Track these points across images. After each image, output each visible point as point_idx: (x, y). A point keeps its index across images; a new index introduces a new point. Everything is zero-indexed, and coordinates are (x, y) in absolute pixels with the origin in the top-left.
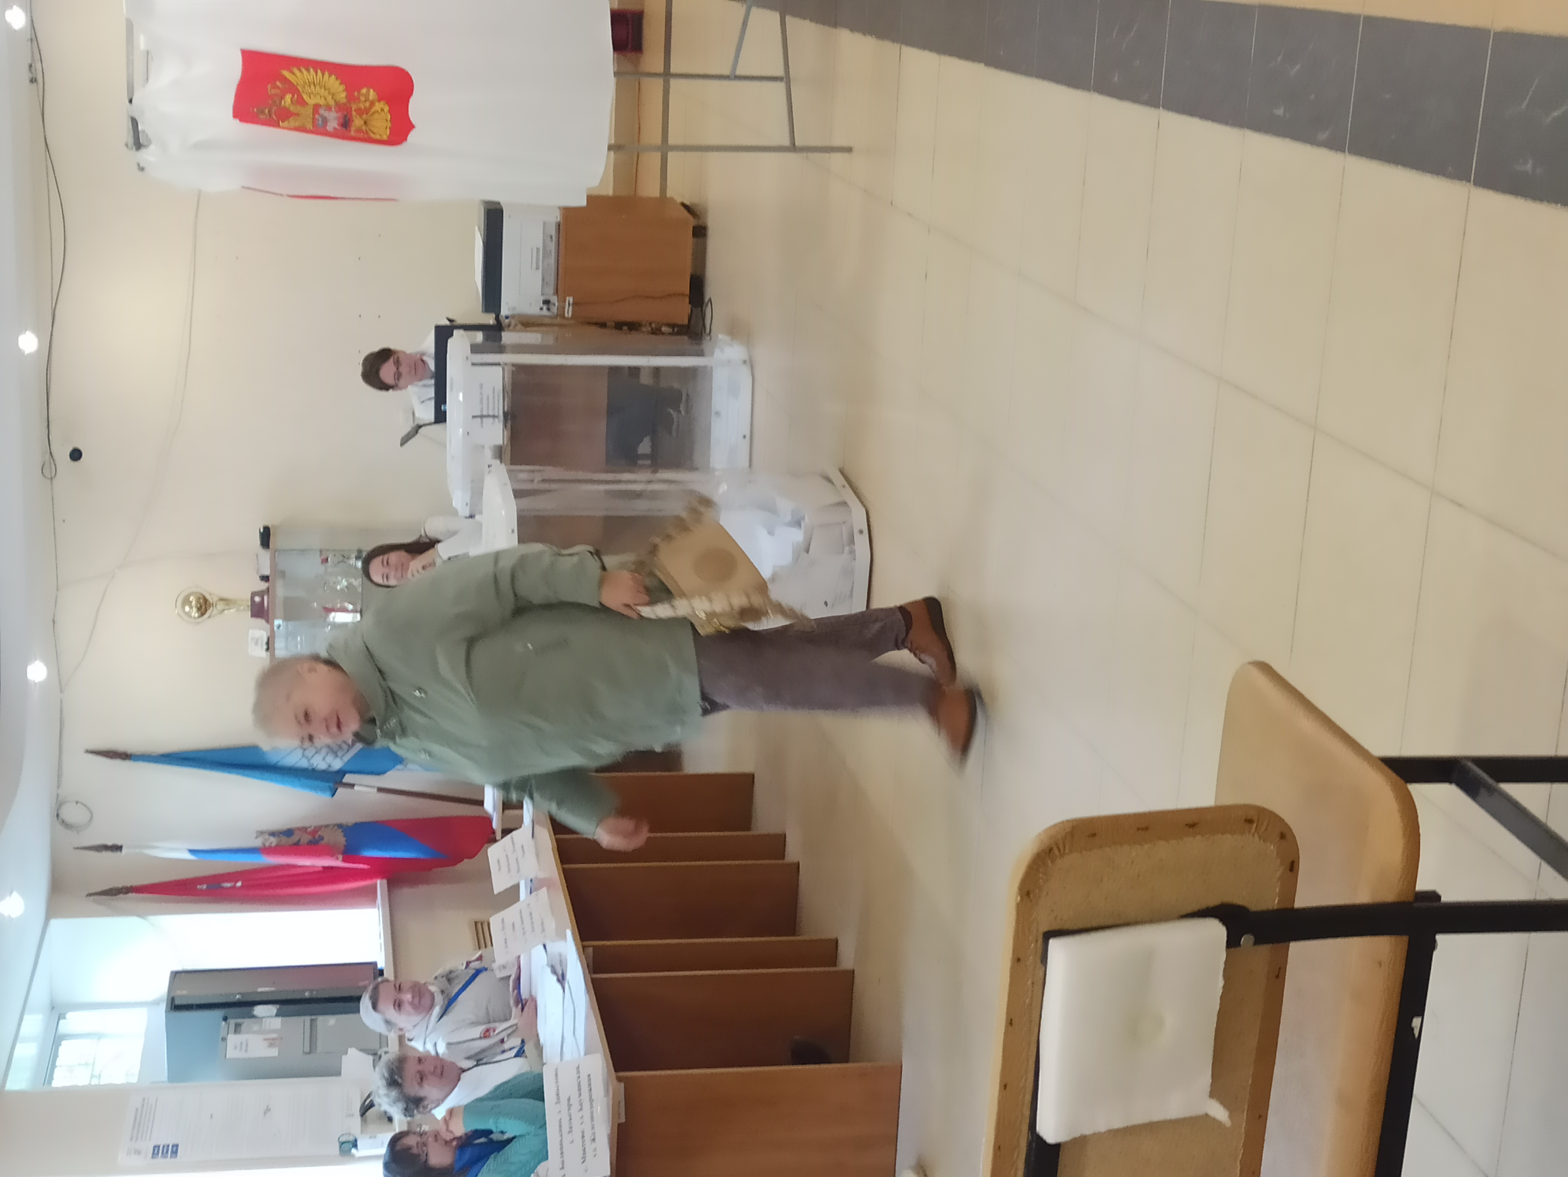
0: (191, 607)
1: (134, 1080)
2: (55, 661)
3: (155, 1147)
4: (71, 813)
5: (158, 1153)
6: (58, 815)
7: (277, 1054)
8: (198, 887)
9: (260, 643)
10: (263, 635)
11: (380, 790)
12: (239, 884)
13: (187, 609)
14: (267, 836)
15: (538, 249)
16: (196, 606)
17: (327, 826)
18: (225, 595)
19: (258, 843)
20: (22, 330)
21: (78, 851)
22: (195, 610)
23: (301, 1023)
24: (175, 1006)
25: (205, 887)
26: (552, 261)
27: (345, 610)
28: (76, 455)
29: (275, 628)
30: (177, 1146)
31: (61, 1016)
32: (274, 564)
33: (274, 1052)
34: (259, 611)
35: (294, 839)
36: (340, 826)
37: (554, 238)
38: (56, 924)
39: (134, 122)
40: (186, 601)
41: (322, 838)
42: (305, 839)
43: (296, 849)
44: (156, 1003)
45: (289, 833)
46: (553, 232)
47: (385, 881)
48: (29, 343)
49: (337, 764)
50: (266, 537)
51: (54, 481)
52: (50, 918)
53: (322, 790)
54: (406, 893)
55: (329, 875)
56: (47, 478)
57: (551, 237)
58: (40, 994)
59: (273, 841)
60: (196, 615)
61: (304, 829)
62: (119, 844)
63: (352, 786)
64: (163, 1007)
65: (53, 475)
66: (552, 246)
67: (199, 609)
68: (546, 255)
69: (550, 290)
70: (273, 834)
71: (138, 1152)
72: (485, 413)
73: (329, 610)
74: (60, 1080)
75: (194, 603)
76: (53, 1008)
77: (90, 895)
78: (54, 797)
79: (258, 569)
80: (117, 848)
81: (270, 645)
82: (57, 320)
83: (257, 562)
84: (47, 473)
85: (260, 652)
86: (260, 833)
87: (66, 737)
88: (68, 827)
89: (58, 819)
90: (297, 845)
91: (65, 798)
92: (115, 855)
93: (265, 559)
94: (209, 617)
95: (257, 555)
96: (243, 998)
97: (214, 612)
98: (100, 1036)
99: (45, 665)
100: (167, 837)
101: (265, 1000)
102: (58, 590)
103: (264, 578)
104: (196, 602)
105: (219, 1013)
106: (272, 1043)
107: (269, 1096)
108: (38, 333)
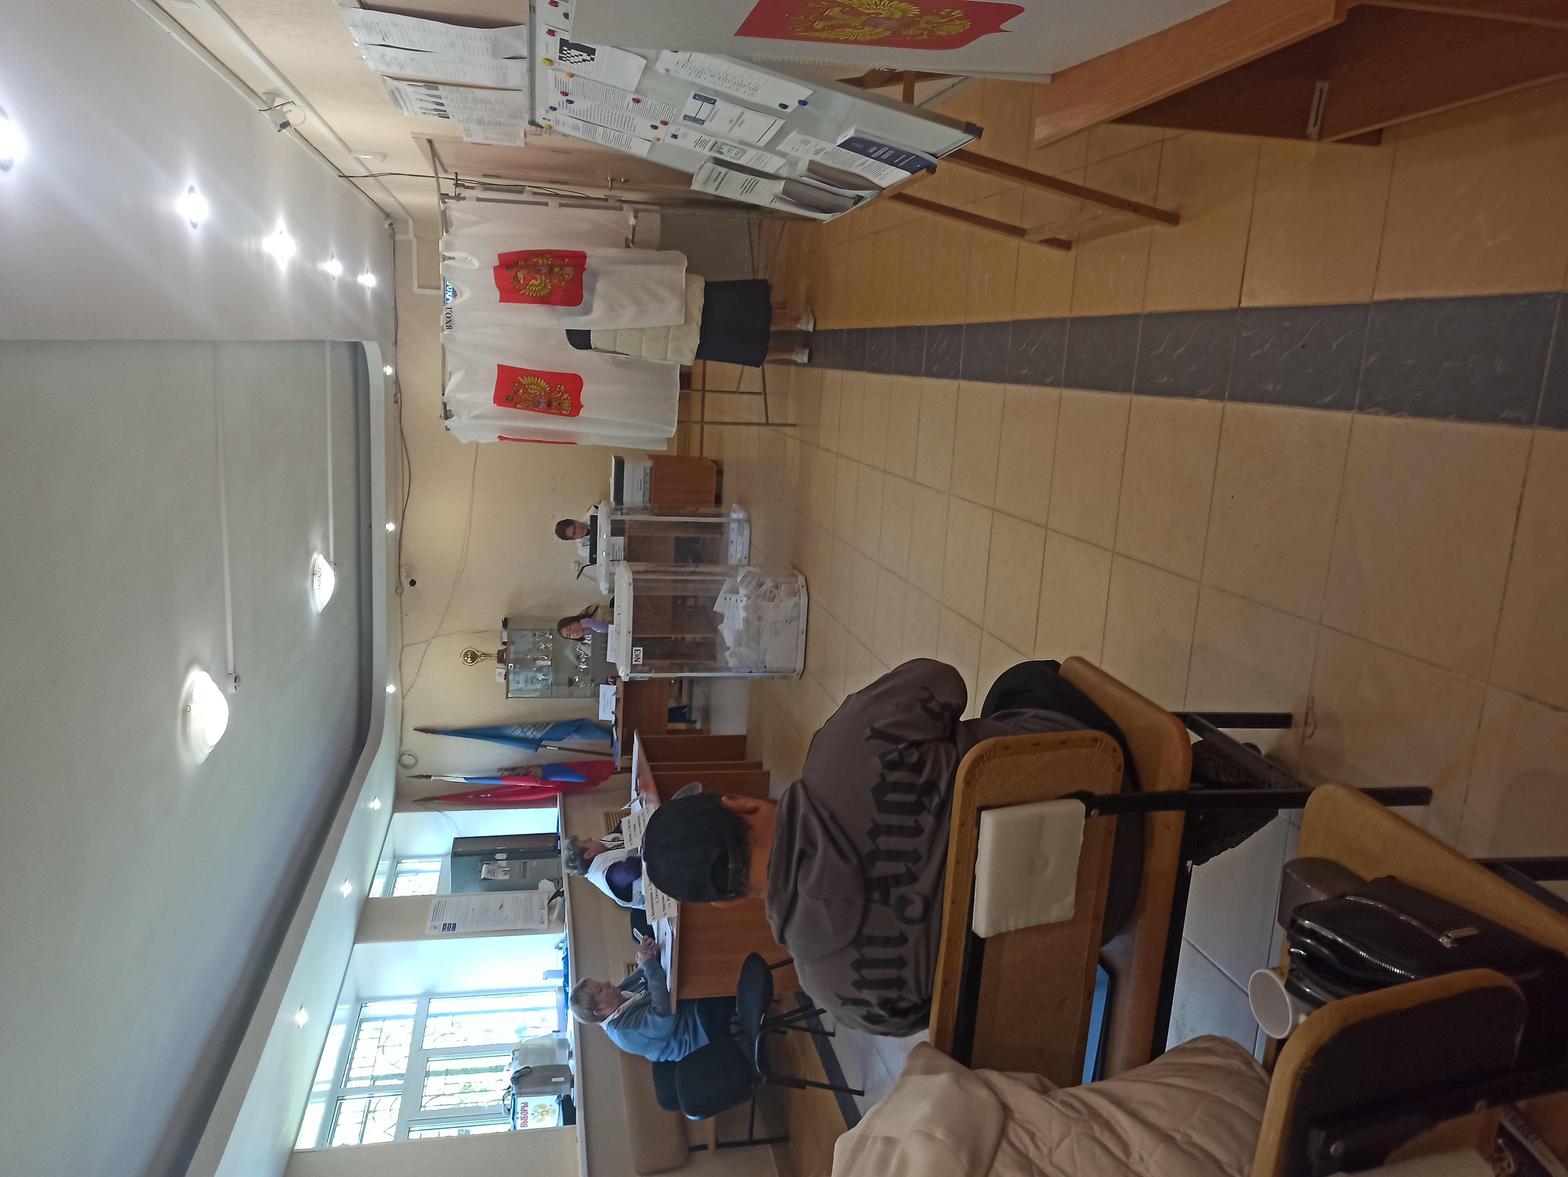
0: (468, 658)
1: (434, 893)
2: (400, 683)
3: (444, 924)
4: (408, 760)
5: (445, 928)
6: (399, 761)
7: (508, 878)
8: (469, 797)
9: (501, 675)
10: (504, 671)
11: (559, 748)
12: (489, 795)
13: (466, 658)
14: (503, 771)
15: (641, 480)
16: (470, 657)
17: (533, 766)
18: (485, 652)
19: (499, 774)
20: (388, 521)
21: (410, 778)
22: (470, 659)
23: (518, 863)
24: (455, 854)
25: (472, 797)
26: (648, 485)
27: (544, 660)
28: (413, 583)
29: (509, 668)
30: (456, 924)
31: (399, 862)
32: (509, 637)
33: (507, 877)
34: (501, 658)
35: (517, 772)
36: (539, 766)
37: (649, 474)
38: (397, 816)
39: (445, 405)
40: (466, 655)
41: (530, 772)
42: (523, 772)
43: (518, 777)
44: (446, 855)
45: (514, 769)
46: (648, 471)
47: (561, 794)
48: (391, 527)
49: (539, 736)
50: (505, 623)
51: (402, 595)
52: (394, 813)
53: (531, 748)
54: (573, 800)
55: (533, 790)
56: (397, 593)
57: (648, 474)
58: (388, 850)
59: (506, 773)
60: (471, 661)
61: (522, 767)
62: (430, 774)
63: (546, 746)
64: (449, 856)
65: (401, 591)
66: (648, 478)
67: (472, 658)
68: (645, 483)
69: (647, 499)
70: (506, 770)
71: (435, 928)
72: (615, 559)
73: (536, 659)
74: (397, 893)
76: (394, 858)
77: (413, 800)
78: (398, 752)
79: (501, 639)
80: (429, 777)
81: (506, 677)
82: (405, 516)
83: (501, 635)
84: (398, 591)
85: (502, 680)
86: (500, 770)
87: (405, 722)
88: (405, 766)
89: (400, 762)
90: (518, 775)
91: (403, 752)
92: (428, 780)
93: (505, 634)
94: (477, 662)
95: (501, 632)
96: (489, 850)
97: (480, 660)
98: (417, 872)
99: (395, 685)
100: (454, 771)
101: (501, 851)
102: (402, 649)
103: (504, 643)
104: (471, 655)
105: (478, 858)
106: (506, 873)
107: (503, 900)
108: (395, 523)
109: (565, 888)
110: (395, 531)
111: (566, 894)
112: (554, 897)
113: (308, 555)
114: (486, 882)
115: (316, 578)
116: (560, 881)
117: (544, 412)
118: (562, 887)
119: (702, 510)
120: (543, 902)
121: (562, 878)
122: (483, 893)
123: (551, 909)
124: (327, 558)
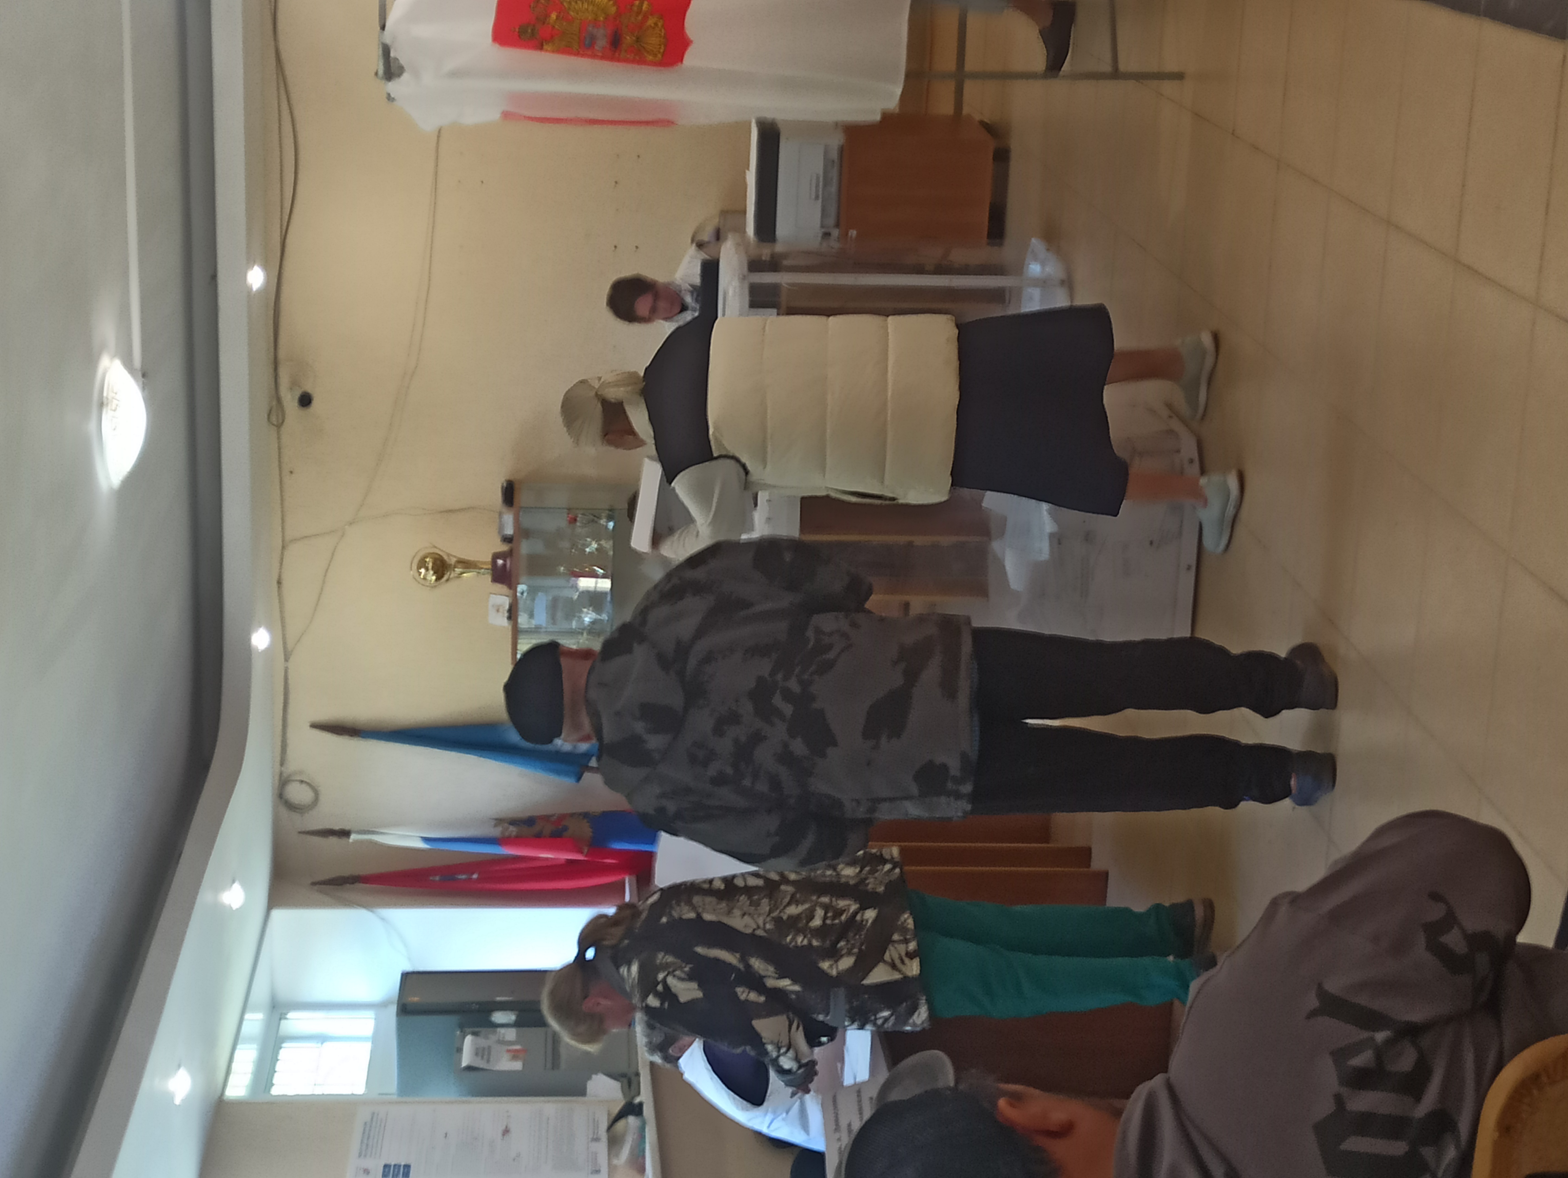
0: (427, 569)
1: (360, 1091)
2: (279, 626)
3: (386, 1166)
4: (298, 793)
5: (389, 1173)
6: (281, 796)
7: (522, 1068)
8: (431, 878)
9: (501, 610)
10: (505, 602)
12: (475, 876)
13: (423, 571)
14: (506, 825)
15: (818, 178)
16: (433, 569)
17: (572, 815)
18: (465, 556)
19: (496, 832)
20: (250, 264)
21: (304, 836)
22: (431, 572)
23: (537, 1034)
24: (405, 1009)
25: (437, 878)
26: (833, 189)
27: (595, 575)
28: (305, 400)
29: (518, 594)
30: (410, 1165)
31: (282, 1017)
32: (516, 525)
33: (517, 1066)
34: (501, 575)
35: (536, 828)
36: (586, 815)
37: (835, 164)
38: (279, 915)
39: (386, 49)
40: (422, 564)
41: (566, 829)
42: (548, 828)
43: (538, 840)
44: (384, 1007)
45: (530, 821)
46: (834, 157)
47: (634, 879)
48: (256, 278)
50: (509, 493)
51: (284, 429)
52: (272, 909)
53: (566, 774)
55: (572, 870)
56: (273, 425)
57: (833, 163)
58: (260, 992)
59: (513, 830)
60: (434, 578)
61: (546, 818)
62: (347, 828)
64: (393, 1009)
65: (281, 421)
66: (834, 173)
67: (435, 571)
68: (827, 182)
69: (831, 221)
70: (513, 822)
71: (367, 1172)
73: (576, 575)
74: (280, 1088)
75: (430, 565)
76: (274, 1007)
77: (314, 884)
78: (277, 778)
79: (501, 528)
80: (345, 834)
81: (512, 614)
82: (287, 249)
83: (500, 521)
84: (274, 419)
85: (502, 621)
86: (499, 821)
87: (291, 710)
88: (292, 807)
89: (281, 798)
90: (538, 836)
91: (290, 776)
92: (343, 841)
93: (509, 519)
94: (447, 580)
95: (501, 514)
96: (477, 1003)
97: (452, 576)
98: (322, 1039)
99: (270, 629)
100: (397, 824)
101: (503, 1007)
102: (283, 547)
103: (507, 540)
104: (434, 564)
105: (453, 1019)
106: (515, 1055)
107: (509, 1117)
108: (266, 267)
109: (645, 1097)
110: (264, 290)
111: (648, 1111)
112: (622, 1115)
113: (90, 362)
114: (473, 1074)
115: (107, 412)
116: (634, 1079)
117: (603, 58)
118: (639, 1094)
119: (959, 256)
120: (596, 1125)
121: (638, 1075)
122: (464, 1099)
123: (614, 1142)
124: (128, 364)
